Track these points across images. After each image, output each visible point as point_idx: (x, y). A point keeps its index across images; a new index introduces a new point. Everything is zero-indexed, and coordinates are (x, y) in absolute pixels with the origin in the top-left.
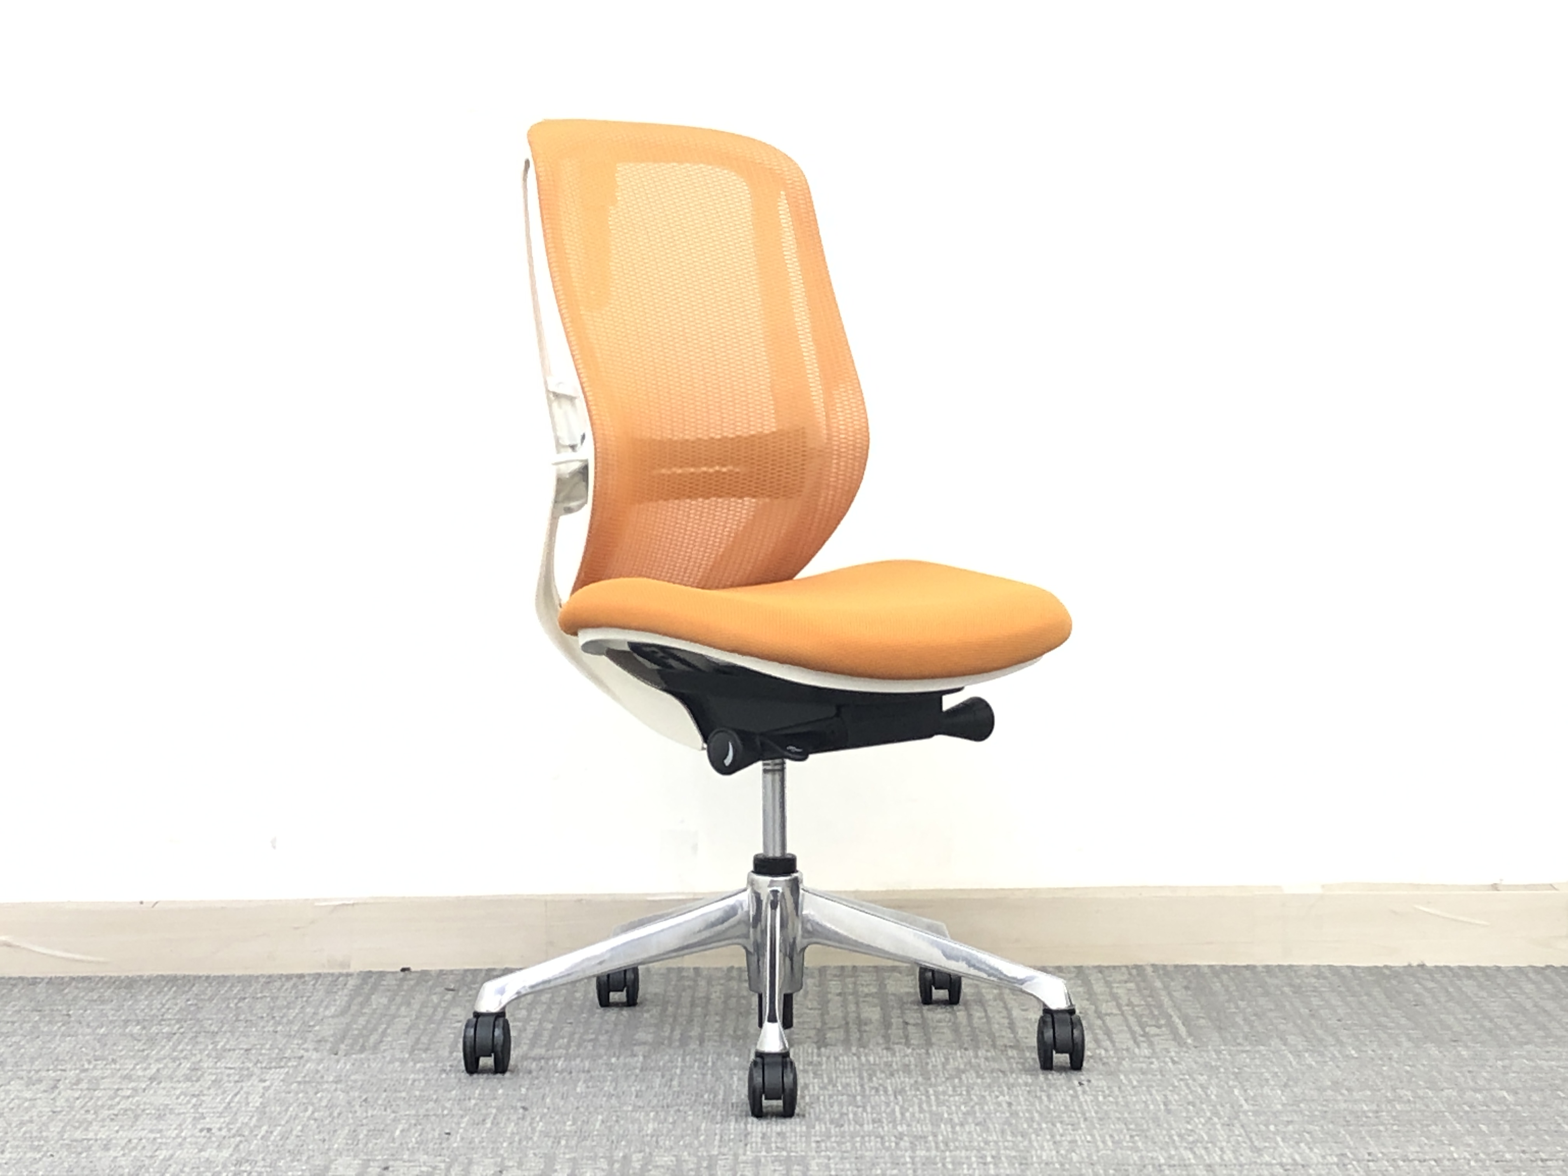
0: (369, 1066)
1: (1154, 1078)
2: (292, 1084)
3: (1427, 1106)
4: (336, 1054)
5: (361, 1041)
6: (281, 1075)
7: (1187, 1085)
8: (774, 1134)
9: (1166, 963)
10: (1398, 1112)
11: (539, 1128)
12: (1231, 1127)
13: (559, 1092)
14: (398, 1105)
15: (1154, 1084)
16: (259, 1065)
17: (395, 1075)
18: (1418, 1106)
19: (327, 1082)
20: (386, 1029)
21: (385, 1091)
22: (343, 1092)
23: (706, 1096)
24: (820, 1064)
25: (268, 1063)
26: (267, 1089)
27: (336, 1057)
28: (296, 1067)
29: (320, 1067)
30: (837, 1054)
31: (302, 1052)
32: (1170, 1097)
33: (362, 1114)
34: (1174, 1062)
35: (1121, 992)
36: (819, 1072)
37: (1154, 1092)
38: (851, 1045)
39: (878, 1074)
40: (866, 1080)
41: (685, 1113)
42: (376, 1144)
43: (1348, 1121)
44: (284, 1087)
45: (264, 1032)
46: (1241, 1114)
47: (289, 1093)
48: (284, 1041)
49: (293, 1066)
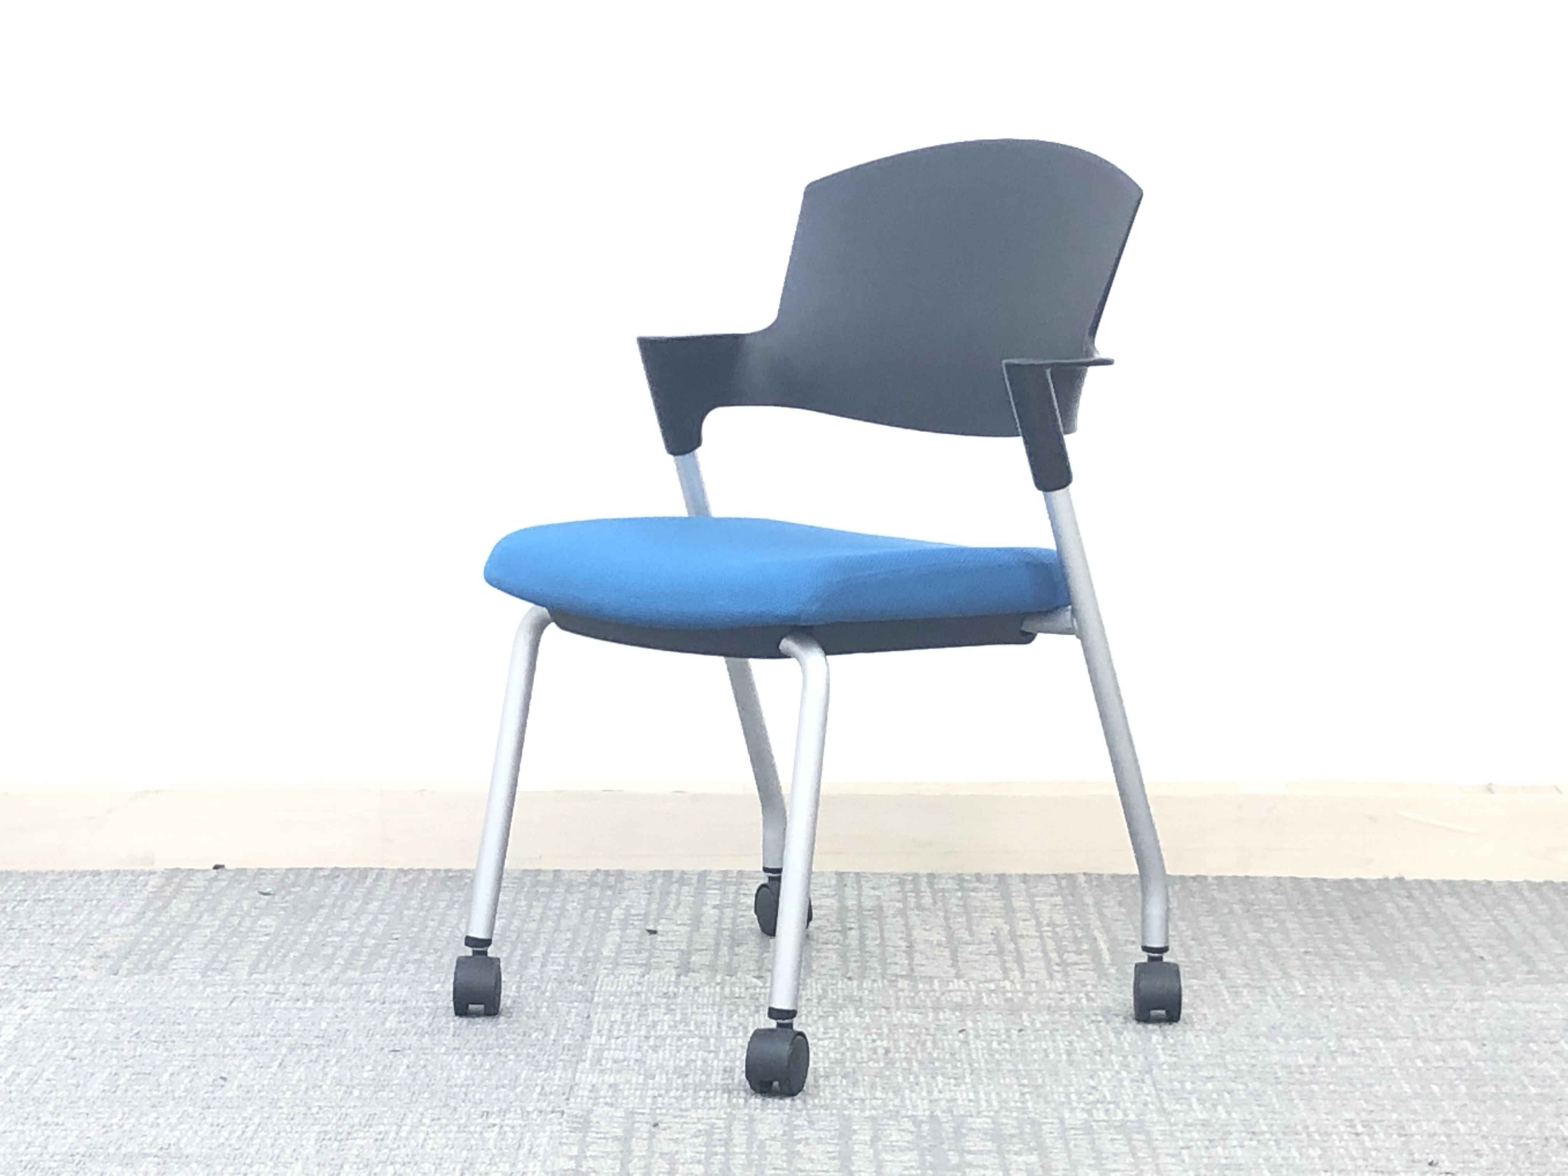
0: (151, 989)
1: (1063, 1019)
2: (55, 1012)
3: (1374, 1060)
4: (116, 974)
5: (148, 957)
6: (45, 999)
7: (1098, 1028)
8: (605, 1087)
9: (1101, 872)
10: (1341, 1068)
11: (330, 1075)
12: (1142, 1085)
13: (365, 1026)
14: (173, 1042)
15: (1059, 1027)
16: (24, 987)
17: (178, 1002)
18: (1363, 1060)
19: (98, 1011)
20: (180, 943)
21: (162, 1023)
22: (114, 1023)
23: (534, 1035)
24: (675, 995)
25: (34, 985)
26: (25, 1018)
27: (116, 977)
28: (66, 989)
29: (94, 991)
30: (698, 984)
31: (77, 969)
32: (1075, 1044)
33: (129, 1051)
34: (1089, 999)
35: (1044, 907)
36: (673, 1007)
37: (1059, 1038)
38: (717, 971)
39: (741, 1011)
40: (725, 1018)
41: (506, 1057)
42: (138, 1091)
43: (1277, 1078)
44: (45, 1017)
45: (38, 944)
46: (1153, 1067)
47: (50, 1023)
48: (61, 954)
49: (63, 989)
